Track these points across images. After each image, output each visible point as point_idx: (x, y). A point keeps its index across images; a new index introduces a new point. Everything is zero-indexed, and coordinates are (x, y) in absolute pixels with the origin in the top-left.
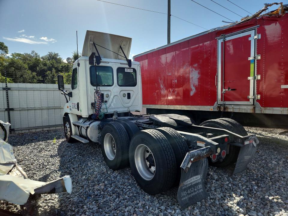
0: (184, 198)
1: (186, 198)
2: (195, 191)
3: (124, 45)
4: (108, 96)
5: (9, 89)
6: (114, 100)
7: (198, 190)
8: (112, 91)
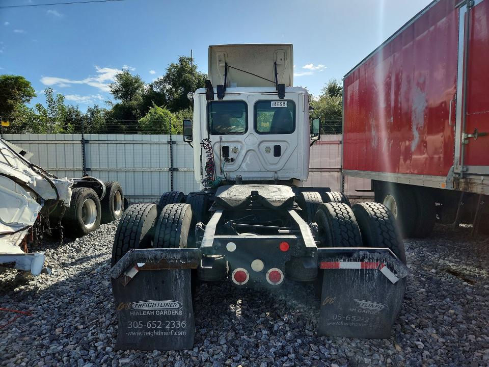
0: (134, 334)
1: (139, 334)
2: (164, 329)
3: (281, 60)
4: (235, 151)
5: (174, 142)
6: (248, 159)
7: (175, 330)
8: (244, 143)
